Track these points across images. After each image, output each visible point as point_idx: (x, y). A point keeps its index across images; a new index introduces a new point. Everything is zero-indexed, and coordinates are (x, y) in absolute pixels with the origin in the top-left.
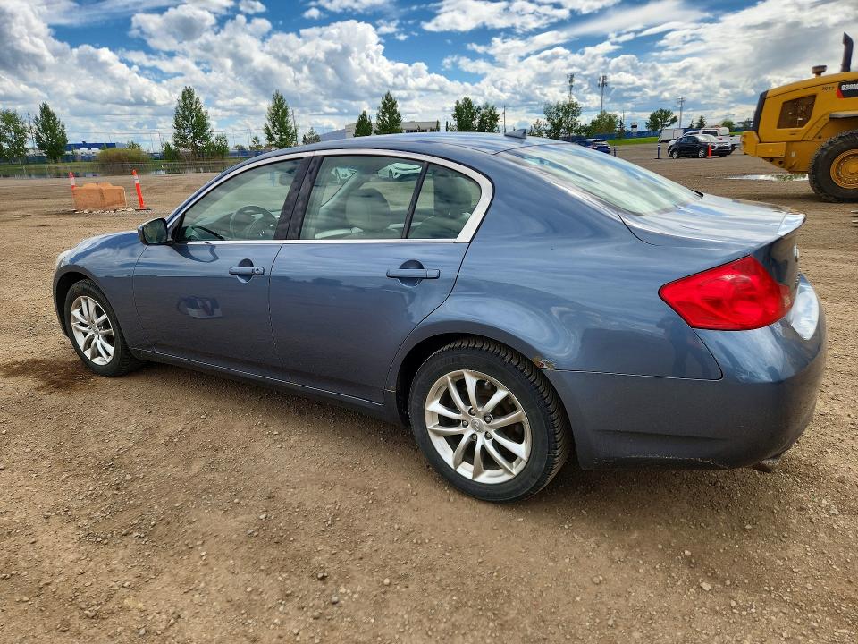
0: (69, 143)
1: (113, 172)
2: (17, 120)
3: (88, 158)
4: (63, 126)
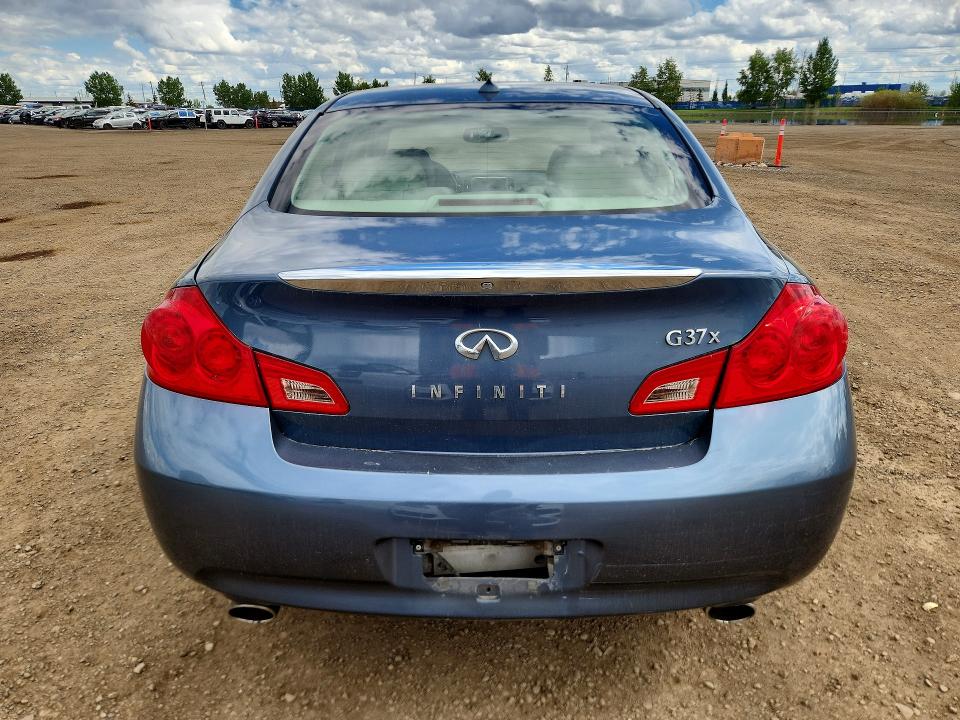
0: (835, 84)
1: (872, 121)
2: (790, 59)
3: (851, 103)
4: (836, 65)
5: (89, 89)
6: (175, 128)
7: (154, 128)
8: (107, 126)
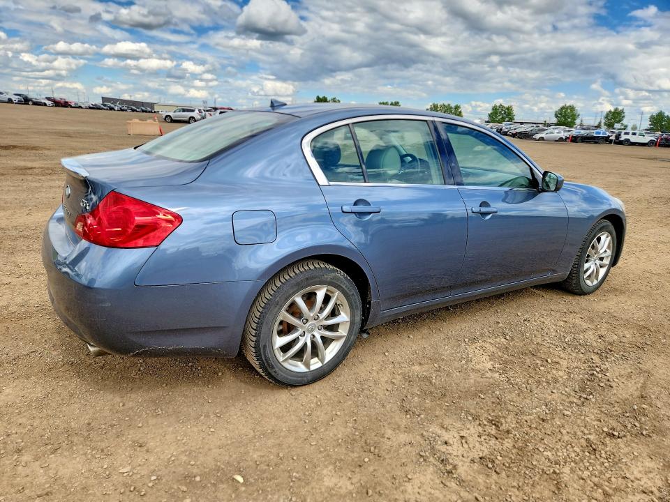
5: (556, 116)
6: (590, 142)
7: (572, 141)
8: (542, 139)
